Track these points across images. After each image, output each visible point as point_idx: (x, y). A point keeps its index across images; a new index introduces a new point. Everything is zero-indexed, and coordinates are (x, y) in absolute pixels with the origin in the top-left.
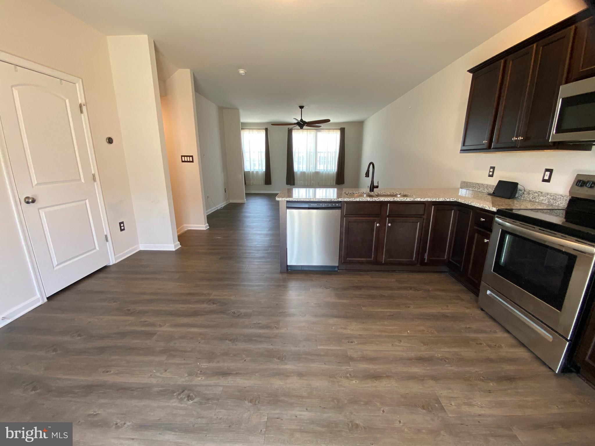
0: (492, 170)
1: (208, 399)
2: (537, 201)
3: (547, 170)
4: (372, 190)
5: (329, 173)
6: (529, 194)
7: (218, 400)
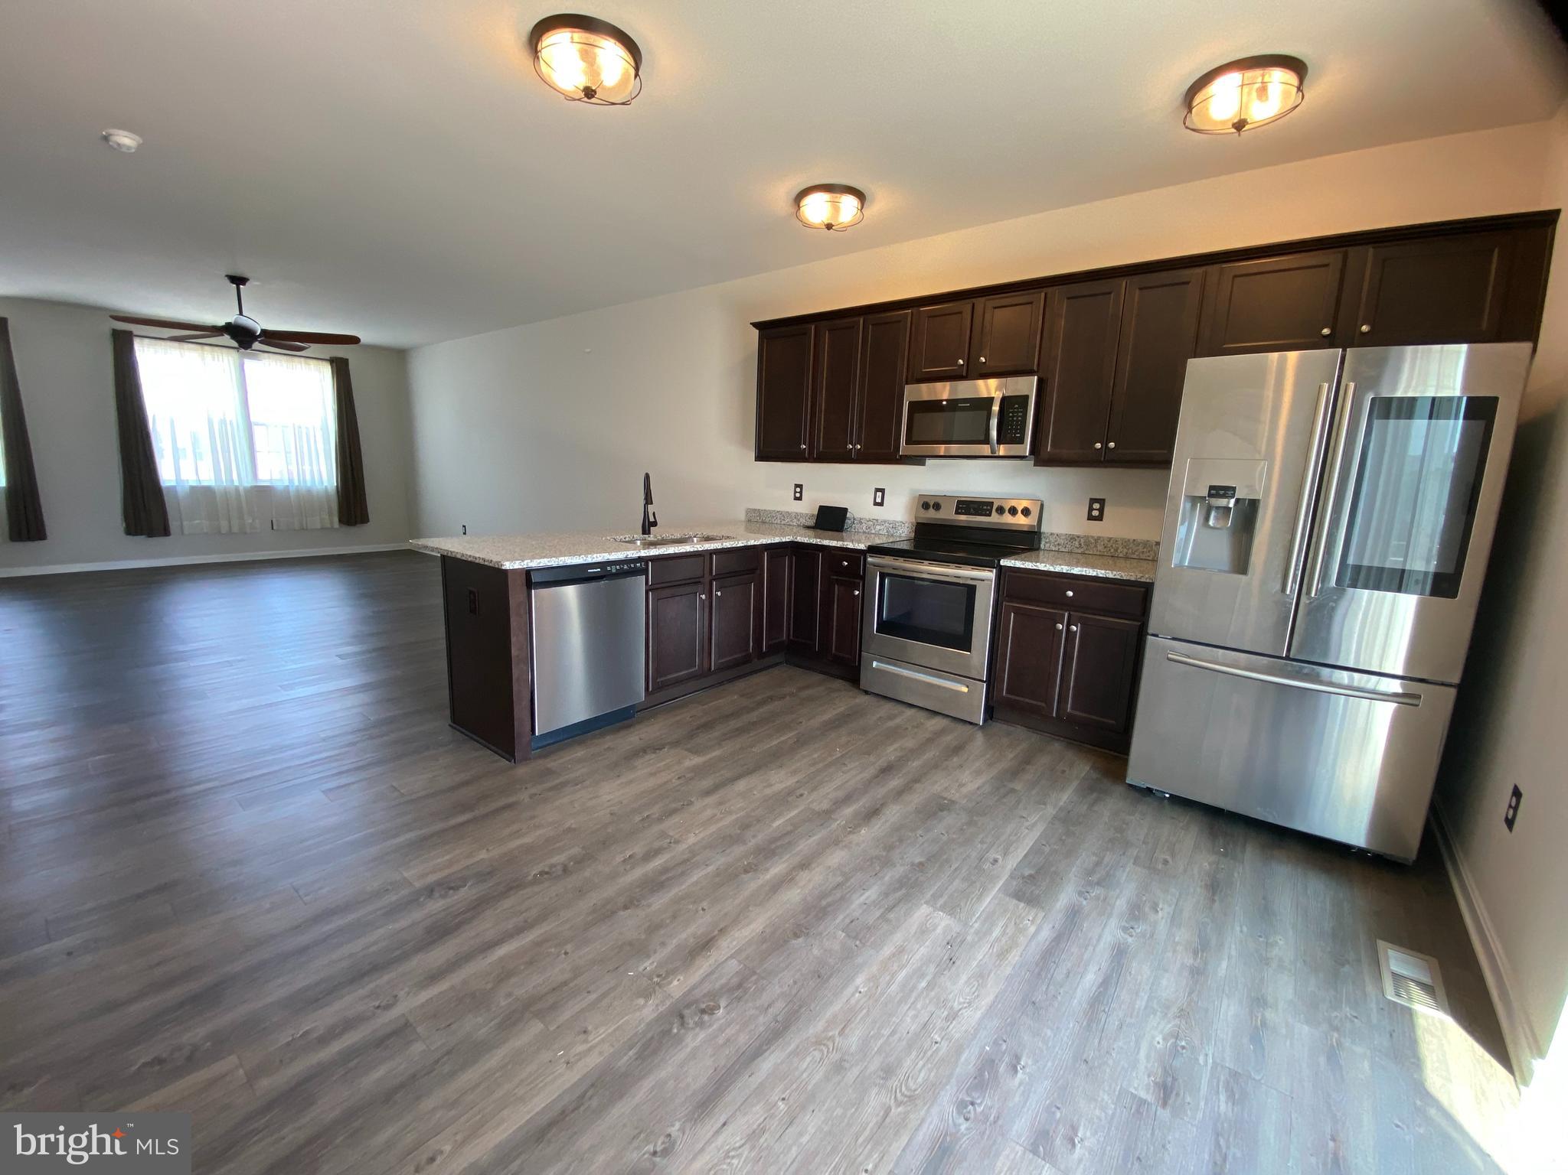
0: (798, 490)
1: (740, 986)
2: (873, 531)
3: (877, 490)
4: (646, 531)
5: (309, 491)
6: (861, 523)
7: (754, 973)
